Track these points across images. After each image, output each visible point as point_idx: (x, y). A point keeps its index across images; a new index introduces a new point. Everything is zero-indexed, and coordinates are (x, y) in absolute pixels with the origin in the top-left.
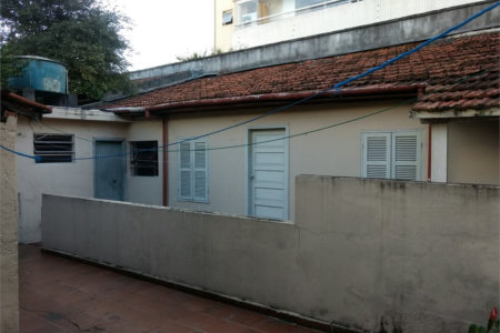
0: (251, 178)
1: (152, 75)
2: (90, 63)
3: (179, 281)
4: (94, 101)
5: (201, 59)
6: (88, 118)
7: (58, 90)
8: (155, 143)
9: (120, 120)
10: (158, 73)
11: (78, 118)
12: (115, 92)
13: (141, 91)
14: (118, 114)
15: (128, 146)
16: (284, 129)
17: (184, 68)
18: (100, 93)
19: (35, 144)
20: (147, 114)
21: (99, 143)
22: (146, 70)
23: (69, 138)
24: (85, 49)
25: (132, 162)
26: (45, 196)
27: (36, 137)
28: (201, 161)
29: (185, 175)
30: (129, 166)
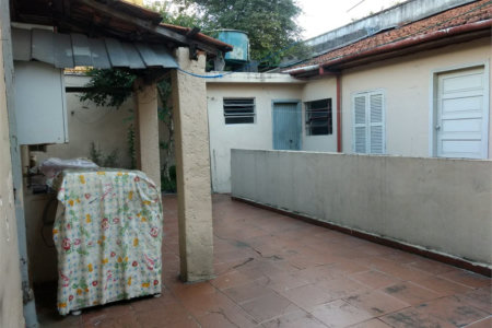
0: (437, 129)
1: (326, 39)
2: (267, 31)
3: (355, 227)
4: (272, 68)
5: (378, 14)
6: (267, 81)
7: (241, 58)
8: (330, 100)
9: (295, 81)
10: (331, 37)
11: (258, 81)
12: (291, 58)
13: (316, 54)
14: (294, 75)
15: (303, 106)
16: (483, 67)
17: (359, 27)
18: (278, 59)
19: (225, 107)
20: (321, 71)
21: (277, 104)
22: (320, 36)
23: (251, 101)
24: (263, 18)
25: (307, 123)
26: (233, 151)
27: (226, 101)
28: (377, 114)
29: (360, 132)
30: (304, 126)
